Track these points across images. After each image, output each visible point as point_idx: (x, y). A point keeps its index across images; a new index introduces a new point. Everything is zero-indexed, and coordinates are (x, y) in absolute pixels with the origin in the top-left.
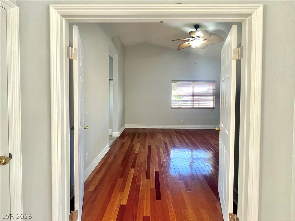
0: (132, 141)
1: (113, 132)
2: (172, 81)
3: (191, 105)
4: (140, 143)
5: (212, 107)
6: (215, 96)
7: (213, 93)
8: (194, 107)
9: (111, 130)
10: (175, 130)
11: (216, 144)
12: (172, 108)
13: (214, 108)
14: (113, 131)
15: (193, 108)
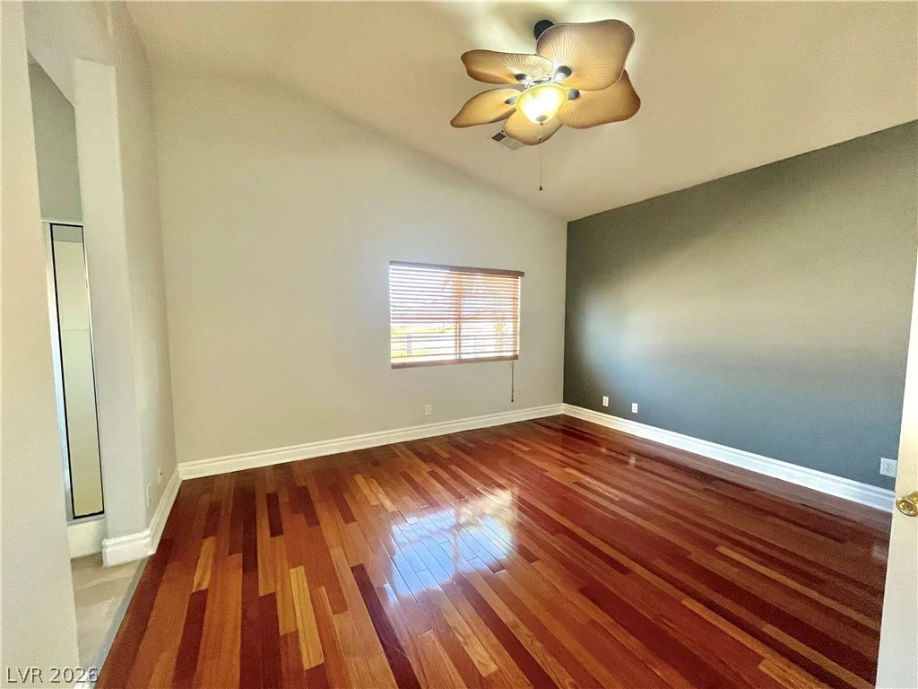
0: (250, 567)
1: (107, 542)
2: (392, 263)
3: (453, 351)
4: (301, 570)
5: (511, 354)
6: (519, 320)
7: (514, 312)
8: (464, 357)
9: (88, 528)
10: (409, 445)
11: (575, 483)
12: (395, 367)
13: (516, 357)
14: (104, 534)
15: (460, 361)
